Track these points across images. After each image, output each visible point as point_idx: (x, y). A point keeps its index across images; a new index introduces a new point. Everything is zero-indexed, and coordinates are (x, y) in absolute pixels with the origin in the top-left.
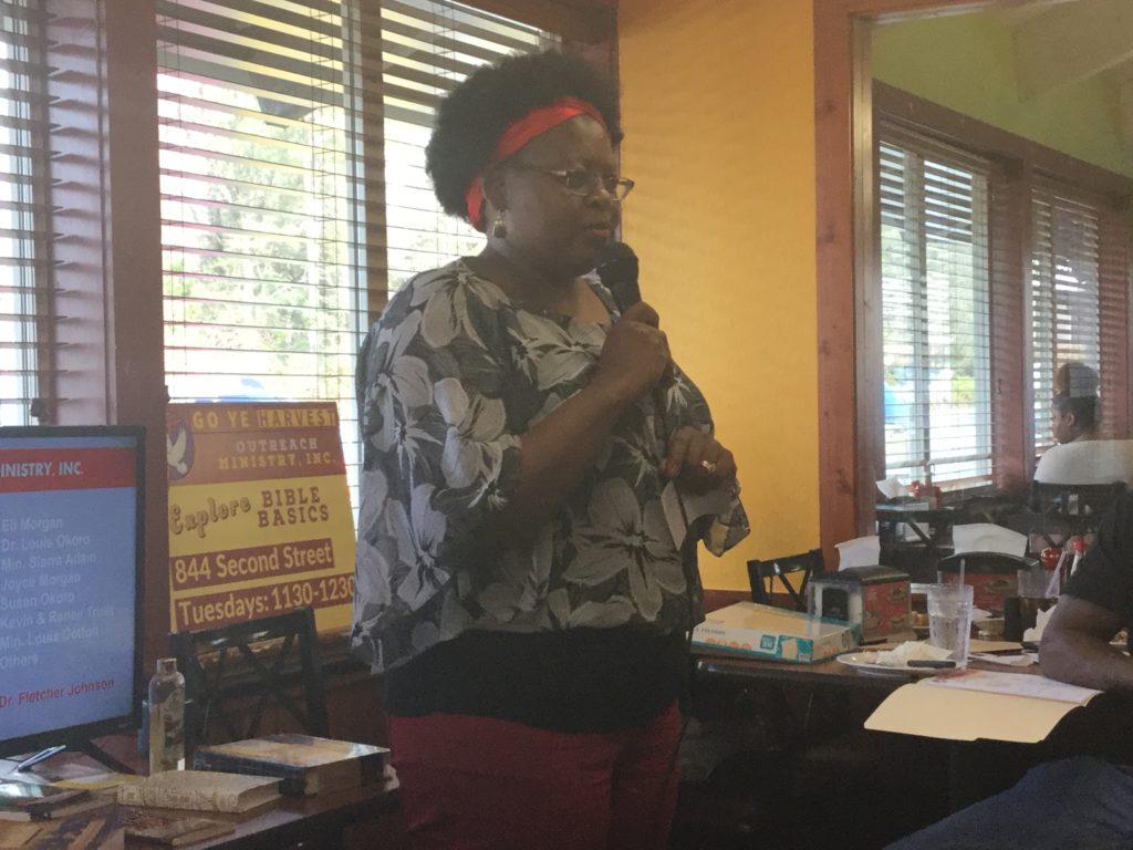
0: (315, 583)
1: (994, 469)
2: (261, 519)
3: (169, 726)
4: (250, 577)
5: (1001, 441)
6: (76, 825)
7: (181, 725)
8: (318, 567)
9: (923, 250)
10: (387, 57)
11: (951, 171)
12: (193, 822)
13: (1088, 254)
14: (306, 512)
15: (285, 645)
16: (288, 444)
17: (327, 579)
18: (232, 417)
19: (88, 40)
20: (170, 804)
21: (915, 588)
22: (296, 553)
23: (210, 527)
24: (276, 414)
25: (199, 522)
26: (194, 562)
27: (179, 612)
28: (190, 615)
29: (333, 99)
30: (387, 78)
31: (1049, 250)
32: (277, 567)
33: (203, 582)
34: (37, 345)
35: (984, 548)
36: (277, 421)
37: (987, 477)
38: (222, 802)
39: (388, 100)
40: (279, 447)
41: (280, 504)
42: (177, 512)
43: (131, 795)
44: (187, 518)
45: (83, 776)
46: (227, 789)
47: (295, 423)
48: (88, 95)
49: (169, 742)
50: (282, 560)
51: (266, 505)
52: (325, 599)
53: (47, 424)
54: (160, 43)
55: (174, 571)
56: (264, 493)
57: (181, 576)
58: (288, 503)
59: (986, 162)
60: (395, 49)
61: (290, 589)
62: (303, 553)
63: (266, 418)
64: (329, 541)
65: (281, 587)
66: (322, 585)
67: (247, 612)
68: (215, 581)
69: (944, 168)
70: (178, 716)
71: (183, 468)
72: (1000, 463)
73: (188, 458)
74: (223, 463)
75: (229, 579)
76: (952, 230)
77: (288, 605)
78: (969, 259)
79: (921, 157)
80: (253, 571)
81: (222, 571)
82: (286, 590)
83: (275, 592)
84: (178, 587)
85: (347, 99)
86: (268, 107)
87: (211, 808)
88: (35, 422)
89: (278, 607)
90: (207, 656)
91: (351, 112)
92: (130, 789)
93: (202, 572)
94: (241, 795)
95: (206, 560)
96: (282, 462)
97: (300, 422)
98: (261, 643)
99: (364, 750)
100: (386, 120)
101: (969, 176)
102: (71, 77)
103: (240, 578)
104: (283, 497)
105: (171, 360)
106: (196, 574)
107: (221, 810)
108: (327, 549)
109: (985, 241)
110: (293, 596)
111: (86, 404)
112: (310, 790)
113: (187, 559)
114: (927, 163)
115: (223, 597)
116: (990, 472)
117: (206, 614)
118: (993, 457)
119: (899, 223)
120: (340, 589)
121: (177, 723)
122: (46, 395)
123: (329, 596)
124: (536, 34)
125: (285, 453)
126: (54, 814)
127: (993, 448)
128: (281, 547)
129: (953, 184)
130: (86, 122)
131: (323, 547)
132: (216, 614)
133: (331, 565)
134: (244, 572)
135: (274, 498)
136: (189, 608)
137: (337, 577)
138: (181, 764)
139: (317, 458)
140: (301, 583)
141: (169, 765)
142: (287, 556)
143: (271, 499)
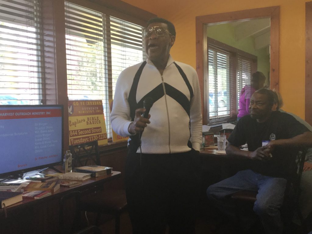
0: (98, 135)
1: (230, 113)
2: (87, 123)
3: (69, 164)
4: (85, 134)
5: (231, 108)
6: (50, 183)
7: (71, 164)
8: (98, 132)
9: (217, 70)
10: (112, 32)
11: (222, 55)
12: (74, 182)
13: (249, 71)
14: (96, 122)
15: (92, 148)
16: (92, 108)
17: (100, 135)
18: (81, 103)
19: (52, 28)
20: (69, 179)
21: (215, 136)
22: (94, 130)
23: (77, 125)
24: (90, 102)
25: (75, 124)
26: (74, 131)
27: (71, 141)
28: (73, 142)
29: (101, 40)
30: (112, 36)
31: (241, 70)
32: (90, 132)
33: (76, 135)
34: (42, 89)
35: (228, 128)
36: (90, 104)
37: (229, 114)
38: (79, 178)
39: (112, 40)
40: (90, 109)
41: (91, 120)
42: (70, 122)
43: (61, 177)
44: (72, 123)
45: (52, 174)
46: (80, 176)
47: (94, 104)
48: (51, 39)
49: (69, 167)
50: (91, 131)
51: (88, 120)
52: (100, 139)
53: (44, 104)
54: (66, 29)
55: (70, 133)
56: (88, 118)
57: (71, 134)
58: (92, 120)
59: (229, 53)
60: (113, 30)
61: (93, 137)
62: (95, 130)
63: (88, 103)
64: (101, 127)
65: (91, 136)
66: (99, 136)
67: (85, 141)
68: (78, 135)
69: (221, 54)
70: (71, 162)
71: (71, 113)
72: (231, 112)
73: (72, 111)
74: (80, 112)
75: (81, 135)
76: (222, 66)
77: (93, 140)
78: (226, 72)
79: (217, 52)
80: (86, 133)
81: (79, 133)
82: (92, 137)
83: (90, 137)
84: (71, 136)
85: (104, 40)
86: (88, 41)
87: (77, 180)
88: (42, 104)
89: (91, 140)
90: (76, 150)
91: (104, 43)
92: (61, 176)
93: (75, 134)
94: (83, 177)
95: (76, 131)
96: (91, 112)
97: (95, 104)
98: (87, 148)
99: (108, 168)
100: (112, 44)
101: (226, 56)
102: (48, 35)
103: (83, 135)
104: (92, 119)
105: (69, 92)
106: (74, 134)
107: (79, 180)
108: (100, 129)
109: (229, 68)
110: (94, 138)
111: (52, 100)
112: (97, 176)
113: (72, 131)
114: (218, 53)
115: (80, 138)
116: (229, 113)
117: (76, 142)
118: (230, 110)
119: (212, 65)
120: (103, 137)
121: (70, 163)
122: (44, 99)
123: (101, 138)
124: (141, 27)
125: (92, 110)
126: (46, 181)
127: (230, 109)
128: (91, 129)
129: (222, 57)
130: (51, 44)
131: (99, 128)
132: (78, 142)
133: (101, 132)
134: (84, 133)
135: (90, 119)
136: (73, 141)
137: (102, 134)
138: (71, 171)
139: (98, 111)
140: (95, 135)
141: (69, 171)
142: (93, 130)
143: (89, 119)
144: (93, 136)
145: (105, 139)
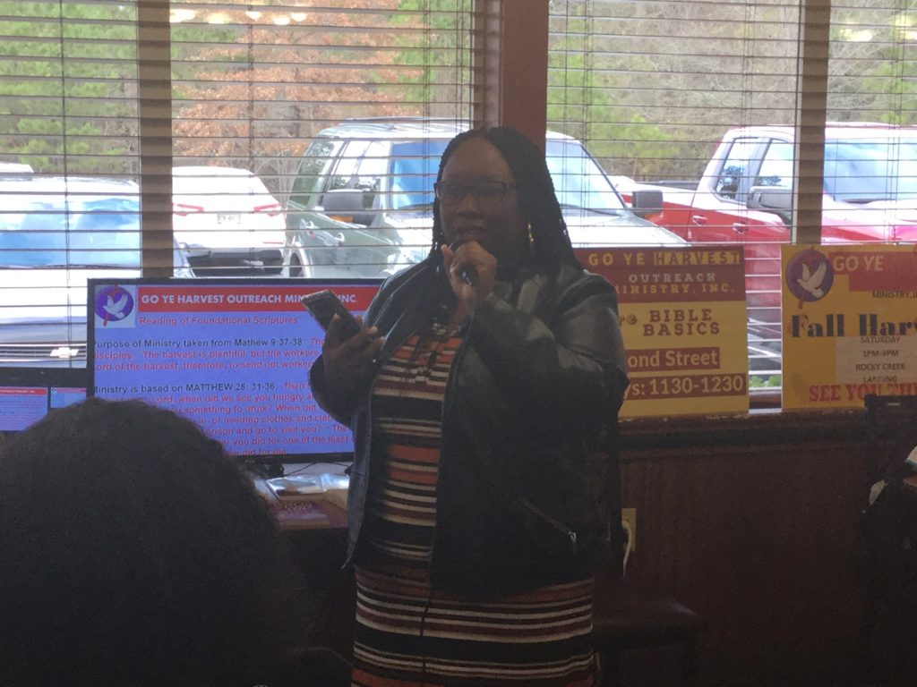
0: (697, 378)
2: (646, 330)
8: (701, 367)
14: (694, 327)
16: (683, 277)
17: (710, 377)
18: (628, 257)
22: (679, 356)
24: (674, 255)
32: (658, 364)
36: (673, 260)
40: (673, 279)
41: (667, 320)
47: (694, 262)
50: (664, 360)
58: (676, 320)
61: (669, 381)
62: (686, 357)
63: (663, 258)
64: (717, 350)
65: (659, 379)
66: (704, 380)
82: (664, 382)
83: (653, 382)
96: (675, 290)
97: (699, 261)
104: (672, 316)
108: (714, 355)
120: (723, 385)
123: (710, 389)
125: (679, 284)
128: (663, 352)
131: (709, 353)
133: (717, 367)
135: (663, 316)
137: (722, 376)
139: (714, 288)
140: (681, 378)
142: (669, 357)
143: (658, 316)
144: (669, 379)
145: (733, 393)
